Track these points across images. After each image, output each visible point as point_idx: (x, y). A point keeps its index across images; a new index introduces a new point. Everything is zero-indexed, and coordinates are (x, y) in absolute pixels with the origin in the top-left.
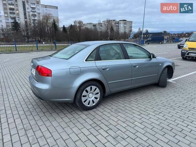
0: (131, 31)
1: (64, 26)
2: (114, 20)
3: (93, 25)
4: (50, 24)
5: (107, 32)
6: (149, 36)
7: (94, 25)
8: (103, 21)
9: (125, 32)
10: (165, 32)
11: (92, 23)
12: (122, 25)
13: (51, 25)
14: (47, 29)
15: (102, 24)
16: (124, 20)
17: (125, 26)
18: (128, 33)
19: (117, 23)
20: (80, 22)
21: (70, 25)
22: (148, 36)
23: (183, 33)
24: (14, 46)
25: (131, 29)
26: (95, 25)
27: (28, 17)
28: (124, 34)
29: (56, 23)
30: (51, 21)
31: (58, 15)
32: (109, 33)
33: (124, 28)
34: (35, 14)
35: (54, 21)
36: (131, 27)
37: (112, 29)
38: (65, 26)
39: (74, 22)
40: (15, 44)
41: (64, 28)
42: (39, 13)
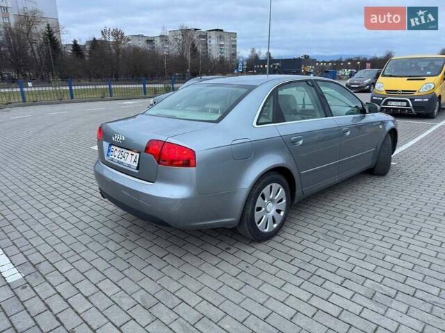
0: (234, 55)
1: (75, 42)
2: (196, 30)
3: (146, 39)
4: (39, 36)
5: (182, 58)
6: (274, 66)
7: (150, 39)
8: (170, 32)
9: (222, 58)
10: (306, 57)
11: (142, 36)
12: (213, 42)
13: (42, 39)
14: (31, 49)
15: (167, 37)
16: (217, 30)
17: (222, 43)
18: (228, 60)
19: (204, 37)
20: (117, 34)
21: (92, 39)
22: (272, 66)
23: (341, 59)
25: (235, 50)
26: (150, 41)
28: (220, 61)
29: (55, 35)
30: (40, 28)
31: (57, 13)
32: (189, 58)
33: (218, 47)
35: (49, 28)
36: (235, 46)
37: (194, 50)
38: (78, 43)
39: (102, 32)
41: (76, 46)
42: (6, 9)
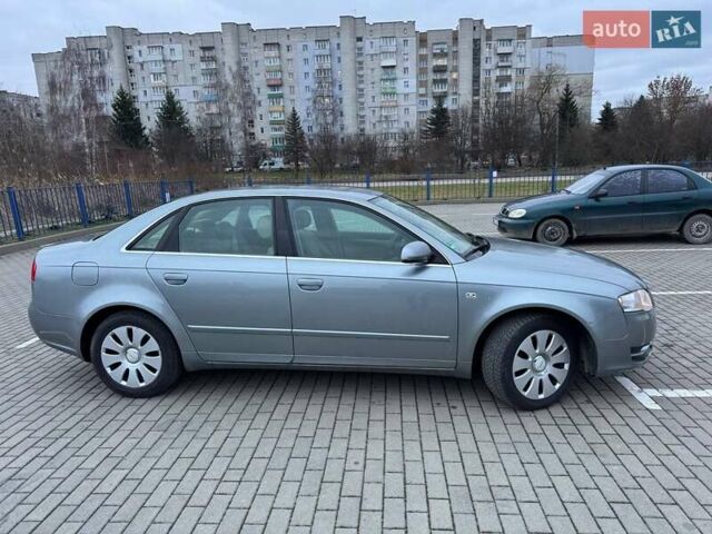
4: (553, 102)
13: (557, 107)
20: (678, 84)
24: (424, 183)
27: (482, 91)
29: (574, 98)
31: (593, 64)
34: (509, 73)
35: (567, 90)
40: (428, 180)
42: (522, 71)
